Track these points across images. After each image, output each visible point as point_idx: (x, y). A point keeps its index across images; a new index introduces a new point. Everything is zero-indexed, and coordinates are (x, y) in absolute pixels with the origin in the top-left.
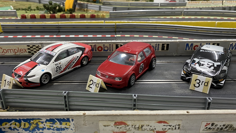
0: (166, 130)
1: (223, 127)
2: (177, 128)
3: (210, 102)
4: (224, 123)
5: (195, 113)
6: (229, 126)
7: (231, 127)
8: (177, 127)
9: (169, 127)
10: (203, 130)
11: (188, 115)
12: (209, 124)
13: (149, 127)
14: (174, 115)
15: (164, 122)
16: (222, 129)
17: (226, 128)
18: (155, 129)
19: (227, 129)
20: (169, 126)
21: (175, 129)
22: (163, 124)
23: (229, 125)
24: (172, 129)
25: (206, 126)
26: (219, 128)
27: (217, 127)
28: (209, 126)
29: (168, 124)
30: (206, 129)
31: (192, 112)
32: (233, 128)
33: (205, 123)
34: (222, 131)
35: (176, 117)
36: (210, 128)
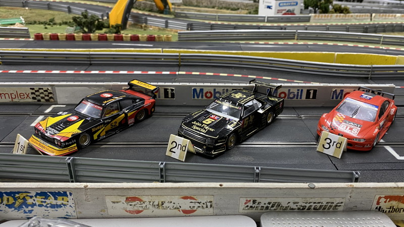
0: (195, 209)
1: (269, 205)
2: (209, 206)
3: (259, 173)
4: (268, 200)
5: (230, 186)
6: (276, 205)
7: (279, 205)
8: (209, 204)
9: (199, 205)
10: (243, 209)
11: (221, 188)
12: (250, 201)
13: (172, 204)
14: (202, 188)
15: (190, 197)
16: (267, 208)
17: (272, 207)
18: (180, 207)
19: (275, 208)
20: (198, 203)
21: (207, 207)
22: (189, 200)
23: (276, 203)
24: (202, 207)
25: (245, 203)
26: (263, 207)
27: (260, 206)
28: (251, 204)
29: (195, 201)
30: (247, 208)
31: (226, 185)
32: (281, 207)
33: (243, 200)
34: (268, 210)
35: (206, 192)
36: (251, 207)
